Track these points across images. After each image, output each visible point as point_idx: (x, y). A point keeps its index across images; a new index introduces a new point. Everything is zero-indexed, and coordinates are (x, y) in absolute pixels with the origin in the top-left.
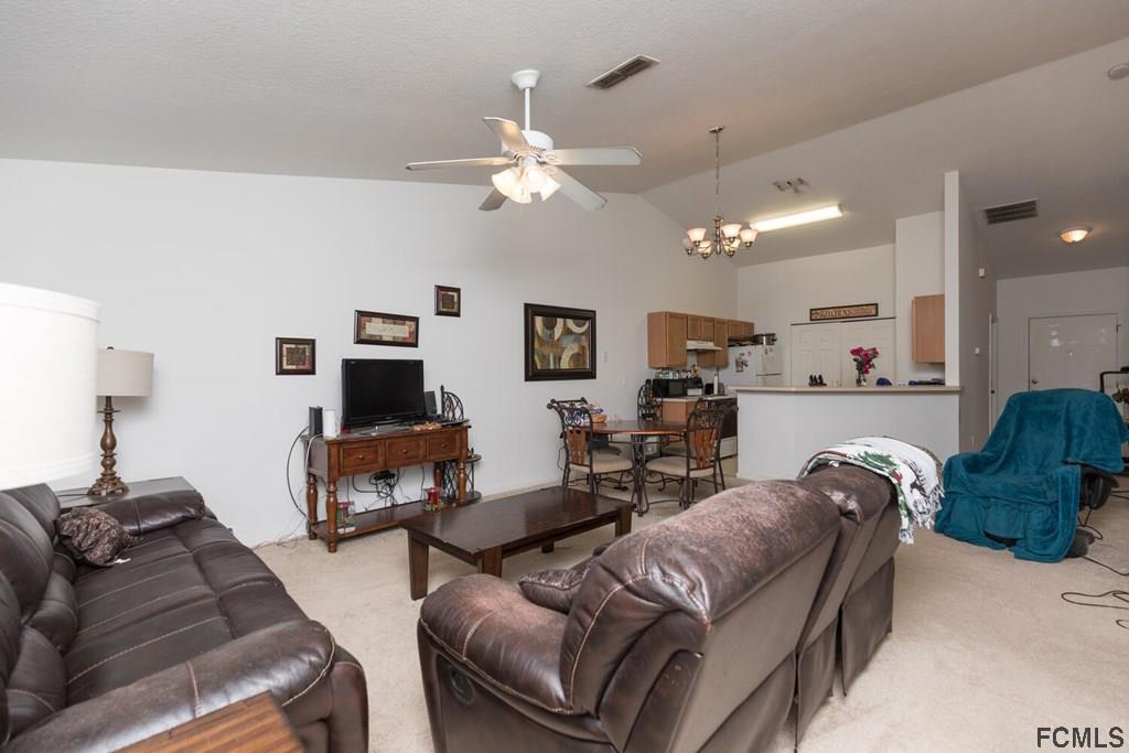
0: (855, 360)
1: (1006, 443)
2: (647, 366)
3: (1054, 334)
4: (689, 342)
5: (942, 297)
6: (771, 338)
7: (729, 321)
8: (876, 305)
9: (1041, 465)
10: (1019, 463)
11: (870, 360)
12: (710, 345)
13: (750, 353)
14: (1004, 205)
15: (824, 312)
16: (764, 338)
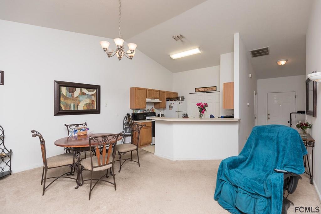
0: (199, 108)
1: (251, 151)
2: (130, 108)
3: (275, 98)
4: (147, 99)
5: (233, 83)
6: (183, 98)
7: (167, 92)
8: (216, 87)
9: (265, 166)
10: (255, 162)
11: (204, 108)
12: (158, 100)
13: (173, 104)
14: (258, 49)
15: (199, 89)
16: (181, 98)
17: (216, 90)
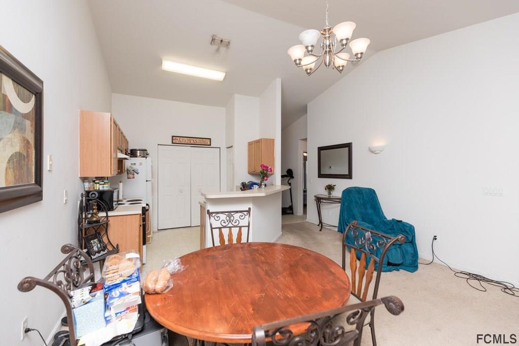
5: (273, 141)
15: (181, 139)
16: (138, 152)
17: (210, 145)
